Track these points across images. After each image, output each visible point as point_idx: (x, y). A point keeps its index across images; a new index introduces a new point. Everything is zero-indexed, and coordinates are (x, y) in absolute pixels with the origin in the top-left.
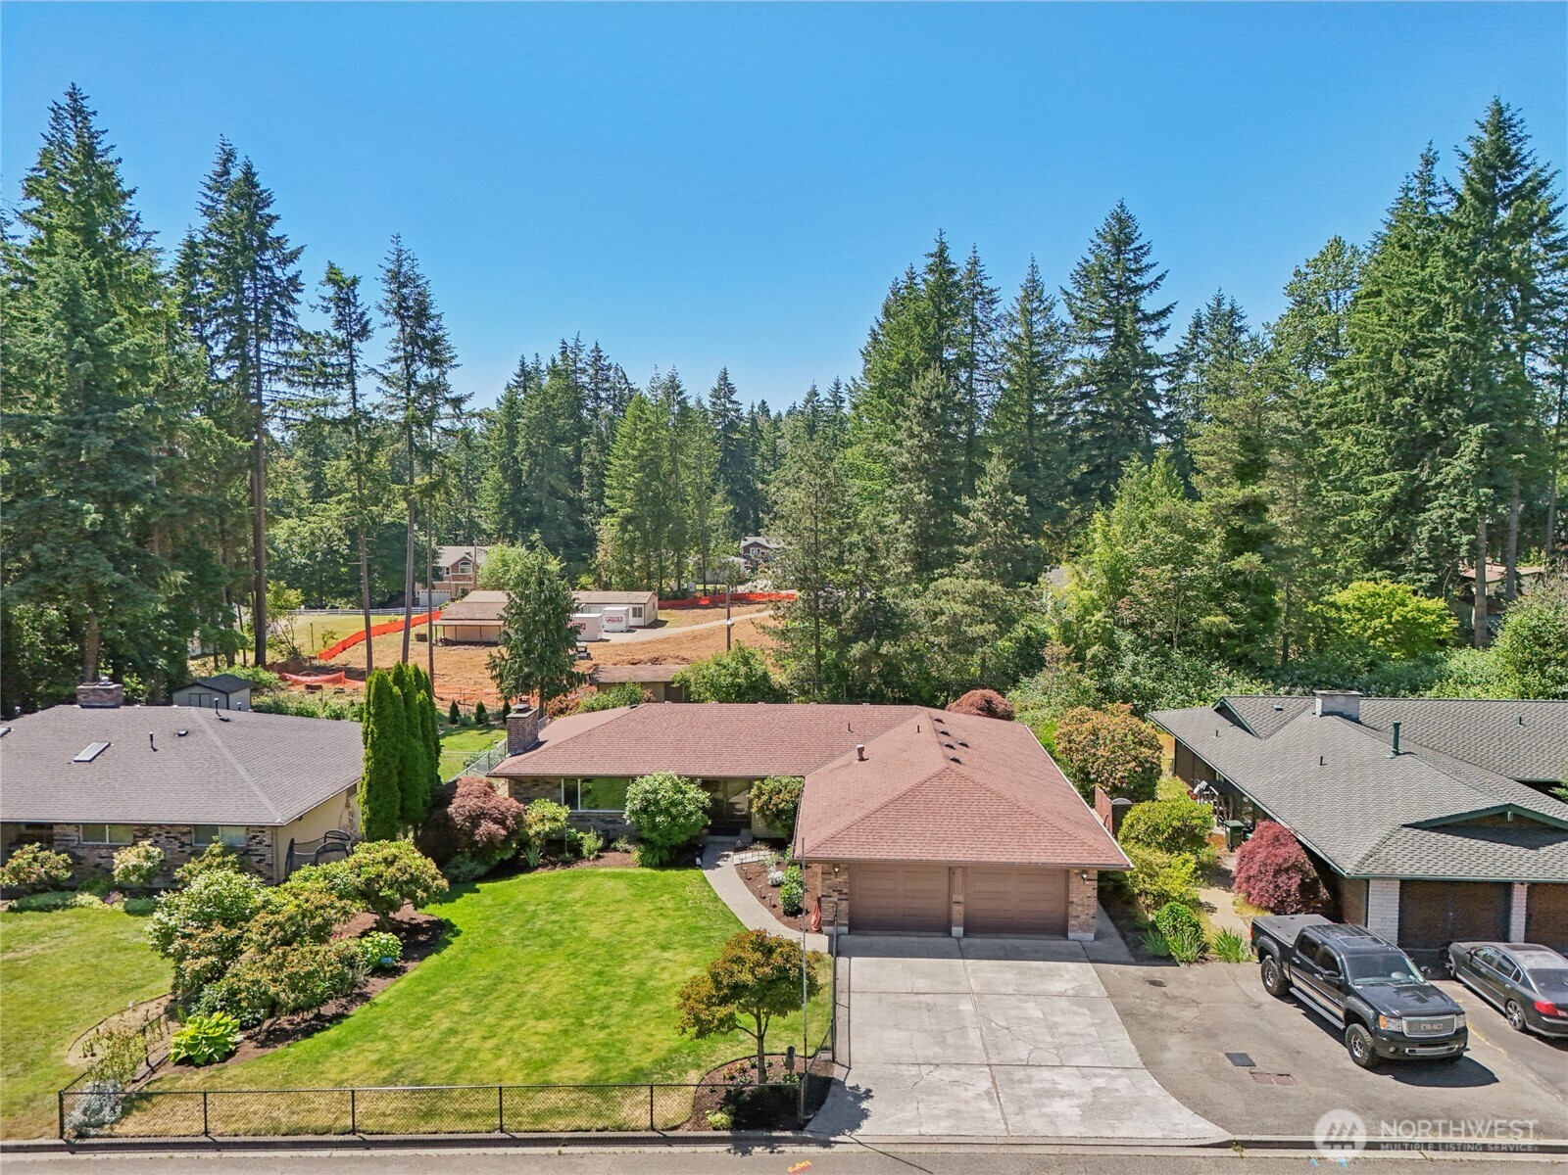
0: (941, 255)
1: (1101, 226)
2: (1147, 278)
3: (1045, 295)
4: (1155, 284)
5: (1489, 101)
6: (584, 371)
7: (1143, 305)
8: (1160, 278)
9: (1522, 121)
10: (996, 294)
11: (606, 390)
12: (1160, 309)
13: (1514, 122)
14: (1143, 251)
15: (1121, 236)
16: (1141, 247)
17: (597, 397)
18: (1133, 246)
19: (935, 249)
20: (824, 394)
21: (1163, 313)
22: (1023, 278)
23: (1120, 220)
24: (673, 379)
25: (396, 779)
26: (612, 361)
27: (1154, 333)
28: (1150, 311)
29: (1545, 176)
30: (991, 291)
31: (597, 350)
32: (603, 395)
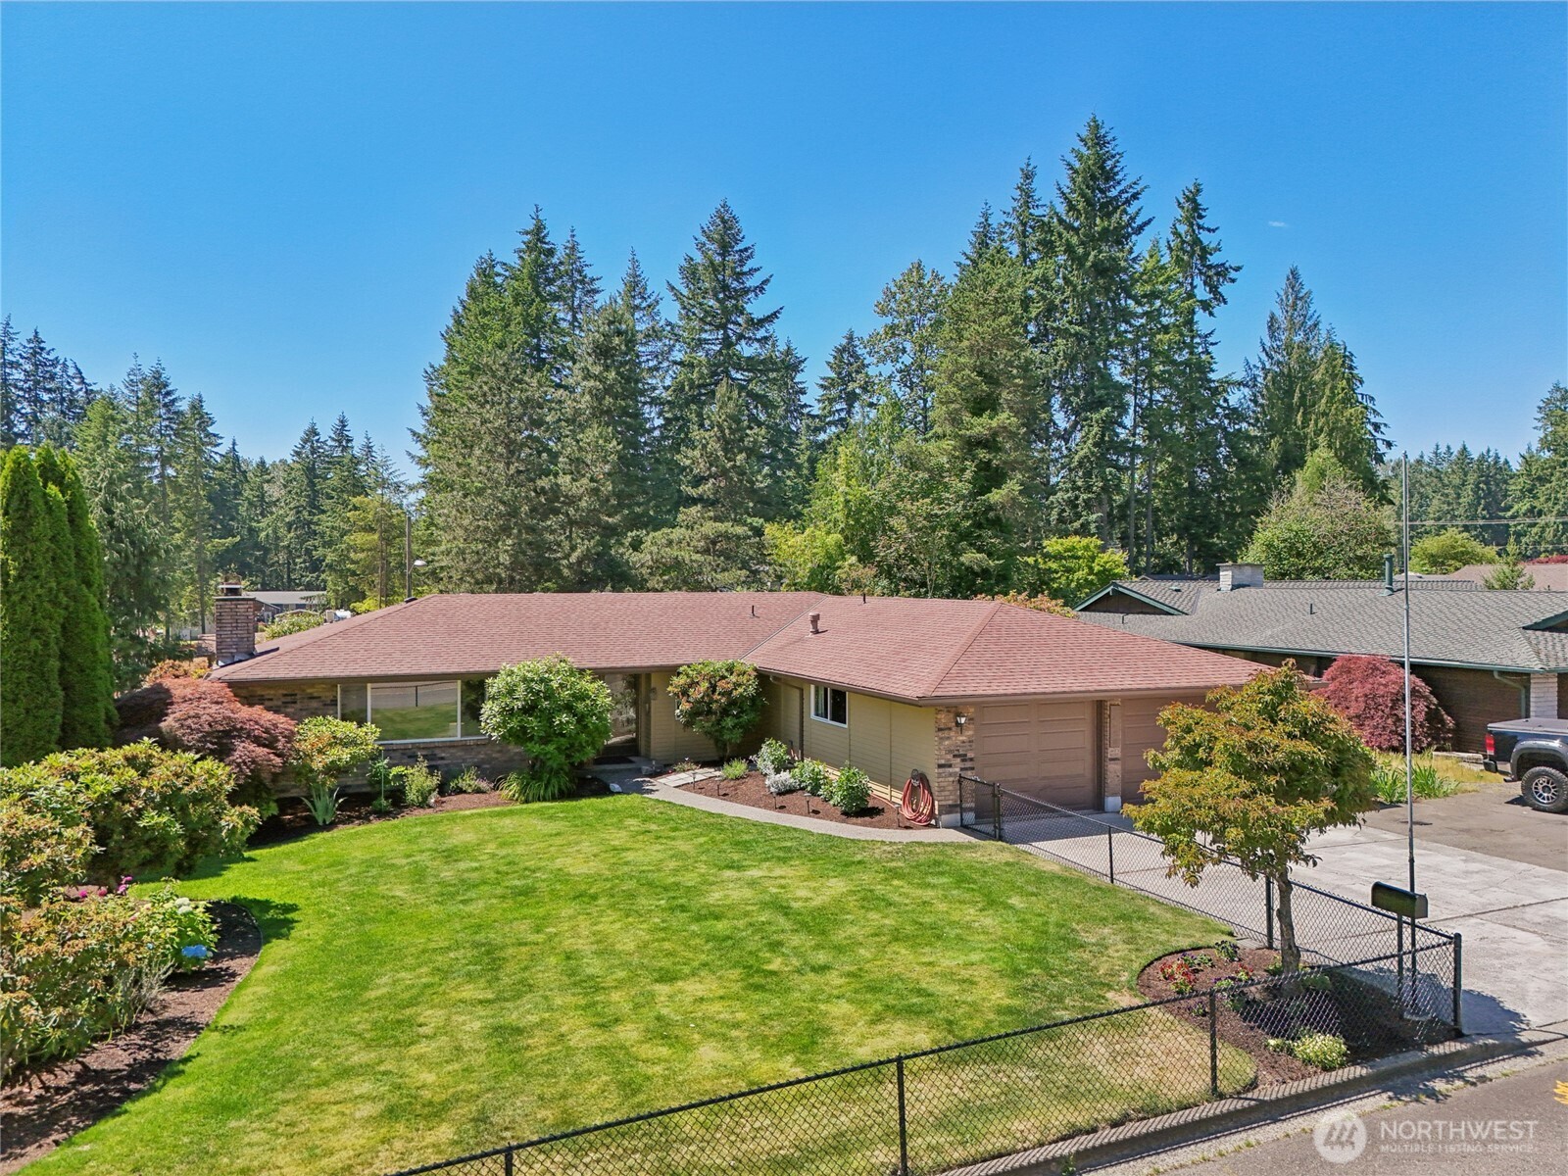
0: (538, 232)
1: (705, 222)
2: (752, 282)
3: (649, 292)
4: (761, 288)
5: (1088, 119)
6: (15, 365)
7: (749, 308)
8: (766, 282)
9: (1114, 139)
10: (597, 285)
11: (49, 391)
12: (767, 314)
13: (1108, 138)
14: (746, 254)
15: (726, 235)
16: (746, 250)
17: (37, 400)
18: (737, 248)
19: (530, 226)
20: (326, 433)
21: (771, 318)
22: (624, 270)
23: (724, 222)
24: (157, 375)
25: (54, 664)
26: (60, 353)
27: (758, 341)
28: (757, 315)
29: (1138, 188)
30: (593, 280)
31: (37, 338)
32: (46, 397)
